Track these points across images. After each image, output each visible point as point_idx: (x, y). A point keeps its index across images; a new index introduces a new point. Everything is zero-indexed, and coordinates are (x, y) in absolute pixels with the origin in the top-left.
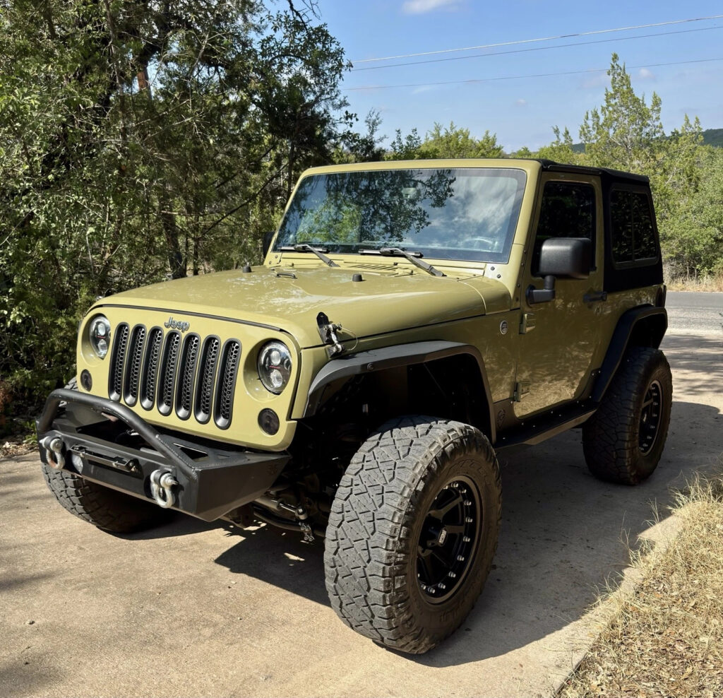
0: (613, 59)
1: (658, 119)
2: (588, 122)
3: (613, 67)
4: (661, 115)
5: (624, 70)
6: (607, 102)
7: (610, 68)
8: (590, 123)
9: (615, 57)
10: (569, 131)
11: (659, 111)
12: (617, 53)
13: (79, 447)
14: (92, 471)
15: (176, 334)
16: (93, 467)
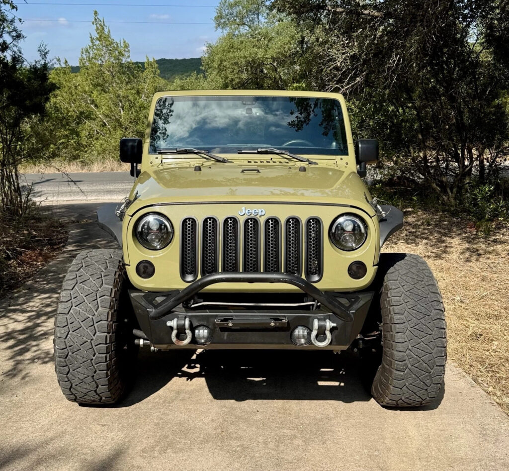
0: (95, 14)
1: (129, 57)
2: (83, 55)
3: (95, 19)
4: (131, 54)
5: (104, 22)
6: (92, 42)
7: (94, 20)
8: (84, 56)
9: (96, 13)
10: (68, 62)
11: (129, 51)
12: (96, 10)
13: (223, 319)
14: (225, 338)
15: (251, 219)
16: (226, 334)
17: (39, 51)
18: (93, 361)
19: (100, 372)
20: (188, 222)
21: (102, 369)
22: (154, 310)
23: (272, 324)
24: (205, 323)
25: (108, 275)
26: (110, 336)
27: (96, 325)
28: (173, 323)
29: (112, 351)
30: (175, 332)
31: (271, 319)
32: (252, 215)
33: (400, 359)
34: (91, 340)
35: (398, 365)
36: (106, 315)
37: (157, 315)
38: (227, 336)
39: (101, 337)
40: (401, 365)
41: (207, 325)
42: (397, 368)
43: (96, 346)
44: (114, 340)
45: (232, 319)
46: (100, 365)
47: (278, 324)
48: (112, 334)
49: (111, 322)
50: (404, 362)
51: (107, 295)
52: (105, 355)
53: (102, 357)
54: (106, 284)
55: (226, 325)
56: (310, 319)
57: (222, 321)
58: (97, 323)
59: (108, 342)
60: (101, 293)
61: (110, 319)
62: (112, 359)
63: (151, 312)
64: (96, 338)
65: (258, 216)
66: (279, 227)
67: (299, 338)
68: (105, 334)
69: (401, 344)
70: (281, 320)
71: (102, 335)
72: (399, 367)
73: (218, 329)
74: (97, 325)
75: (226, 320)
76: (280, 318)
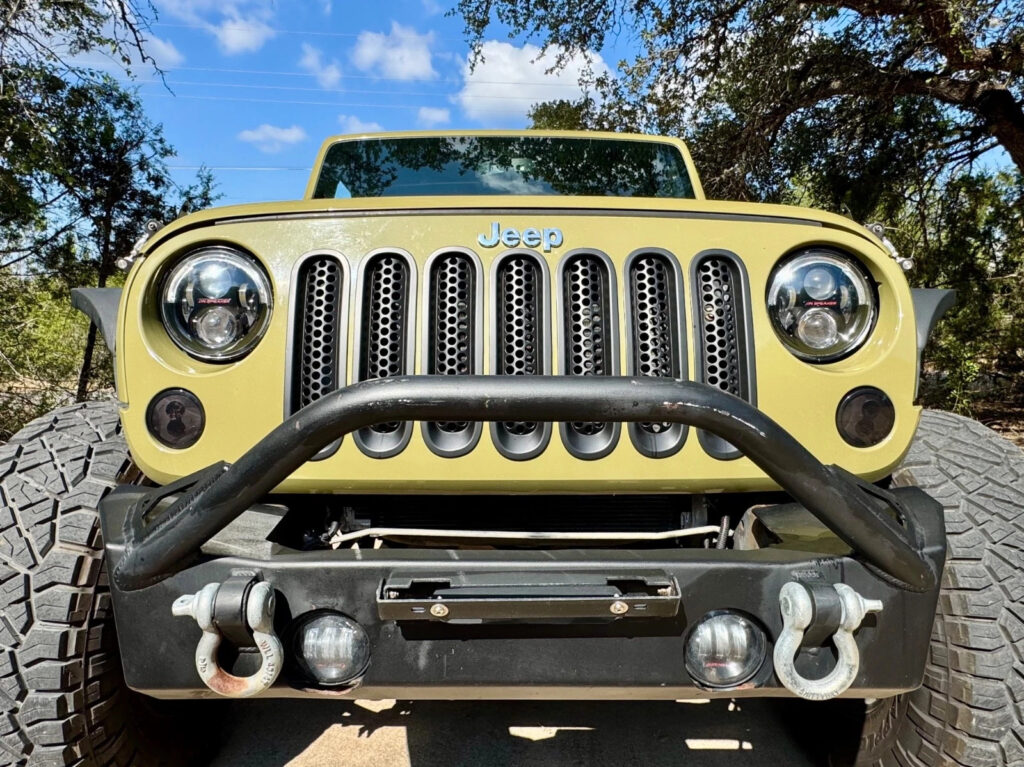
13: (407, 586)
14: (422, 662)
15: (518, 258)
16: (426, 645)
17: (199, 176)
18: (17, 716)
19: (44, 749)
20: (319, 269)
21: (48, 742)
22: (131, 549)
23: (619, 607)
24: (339, 603)
25: (110, 451)
26: (79, 634)
27: (34, 596)
28: (196, 604)
29: (88, 682)
30: (208, 642)
31: (610, 583)
32: (522, 245)
33: (986, 702)
34: (15, 646)
35: (981, 720)
36: (72, 565)
37: (141, 569)
38: (430, 654)
39: (44, 638)
40: (993, 720)
41: (348, 612)
42: (978, 729)
43: (28, 665)
44: (99, 647)
45: (446, 585)
46: (40, 730)
47: (640, 607)
48: (90, 626)
49: (91, 590)
50: (999, 714)
51: (87, 507)
52: (58, 695)
53: (45, 704)
54: (93, 474)
55: (421, 610)
56: (767, 584)
57: (403, 593)
58: (38, 590)
59: (71, 651)
60: (71, 500)
61: (83, 580)
62: (89, 707)
63: (120, 554)
64: (28, 641)
65: (540, 249)
66: (607, 281)
67: (713, 657)
68: (64, 628)
69: (989, 654)
70: (653, 590)
71: (48, 631)
72: (983, 726)
73: (391, 626)
74: (37, 601)
75: (423, 590)
76: (650, 582)
